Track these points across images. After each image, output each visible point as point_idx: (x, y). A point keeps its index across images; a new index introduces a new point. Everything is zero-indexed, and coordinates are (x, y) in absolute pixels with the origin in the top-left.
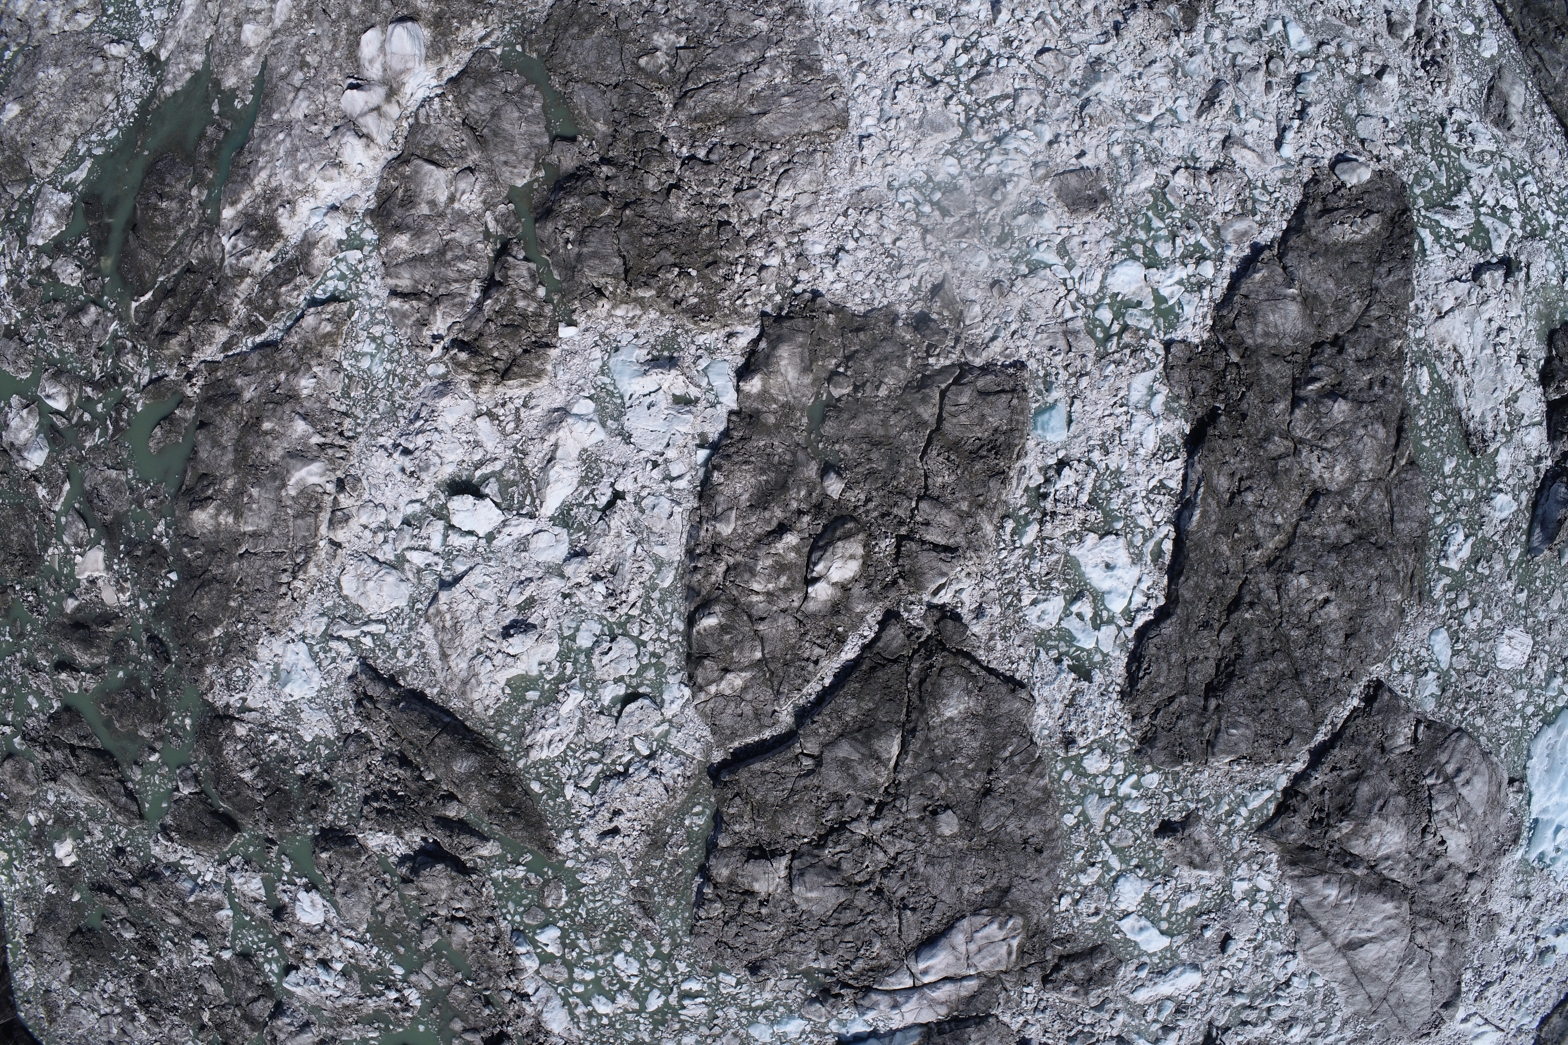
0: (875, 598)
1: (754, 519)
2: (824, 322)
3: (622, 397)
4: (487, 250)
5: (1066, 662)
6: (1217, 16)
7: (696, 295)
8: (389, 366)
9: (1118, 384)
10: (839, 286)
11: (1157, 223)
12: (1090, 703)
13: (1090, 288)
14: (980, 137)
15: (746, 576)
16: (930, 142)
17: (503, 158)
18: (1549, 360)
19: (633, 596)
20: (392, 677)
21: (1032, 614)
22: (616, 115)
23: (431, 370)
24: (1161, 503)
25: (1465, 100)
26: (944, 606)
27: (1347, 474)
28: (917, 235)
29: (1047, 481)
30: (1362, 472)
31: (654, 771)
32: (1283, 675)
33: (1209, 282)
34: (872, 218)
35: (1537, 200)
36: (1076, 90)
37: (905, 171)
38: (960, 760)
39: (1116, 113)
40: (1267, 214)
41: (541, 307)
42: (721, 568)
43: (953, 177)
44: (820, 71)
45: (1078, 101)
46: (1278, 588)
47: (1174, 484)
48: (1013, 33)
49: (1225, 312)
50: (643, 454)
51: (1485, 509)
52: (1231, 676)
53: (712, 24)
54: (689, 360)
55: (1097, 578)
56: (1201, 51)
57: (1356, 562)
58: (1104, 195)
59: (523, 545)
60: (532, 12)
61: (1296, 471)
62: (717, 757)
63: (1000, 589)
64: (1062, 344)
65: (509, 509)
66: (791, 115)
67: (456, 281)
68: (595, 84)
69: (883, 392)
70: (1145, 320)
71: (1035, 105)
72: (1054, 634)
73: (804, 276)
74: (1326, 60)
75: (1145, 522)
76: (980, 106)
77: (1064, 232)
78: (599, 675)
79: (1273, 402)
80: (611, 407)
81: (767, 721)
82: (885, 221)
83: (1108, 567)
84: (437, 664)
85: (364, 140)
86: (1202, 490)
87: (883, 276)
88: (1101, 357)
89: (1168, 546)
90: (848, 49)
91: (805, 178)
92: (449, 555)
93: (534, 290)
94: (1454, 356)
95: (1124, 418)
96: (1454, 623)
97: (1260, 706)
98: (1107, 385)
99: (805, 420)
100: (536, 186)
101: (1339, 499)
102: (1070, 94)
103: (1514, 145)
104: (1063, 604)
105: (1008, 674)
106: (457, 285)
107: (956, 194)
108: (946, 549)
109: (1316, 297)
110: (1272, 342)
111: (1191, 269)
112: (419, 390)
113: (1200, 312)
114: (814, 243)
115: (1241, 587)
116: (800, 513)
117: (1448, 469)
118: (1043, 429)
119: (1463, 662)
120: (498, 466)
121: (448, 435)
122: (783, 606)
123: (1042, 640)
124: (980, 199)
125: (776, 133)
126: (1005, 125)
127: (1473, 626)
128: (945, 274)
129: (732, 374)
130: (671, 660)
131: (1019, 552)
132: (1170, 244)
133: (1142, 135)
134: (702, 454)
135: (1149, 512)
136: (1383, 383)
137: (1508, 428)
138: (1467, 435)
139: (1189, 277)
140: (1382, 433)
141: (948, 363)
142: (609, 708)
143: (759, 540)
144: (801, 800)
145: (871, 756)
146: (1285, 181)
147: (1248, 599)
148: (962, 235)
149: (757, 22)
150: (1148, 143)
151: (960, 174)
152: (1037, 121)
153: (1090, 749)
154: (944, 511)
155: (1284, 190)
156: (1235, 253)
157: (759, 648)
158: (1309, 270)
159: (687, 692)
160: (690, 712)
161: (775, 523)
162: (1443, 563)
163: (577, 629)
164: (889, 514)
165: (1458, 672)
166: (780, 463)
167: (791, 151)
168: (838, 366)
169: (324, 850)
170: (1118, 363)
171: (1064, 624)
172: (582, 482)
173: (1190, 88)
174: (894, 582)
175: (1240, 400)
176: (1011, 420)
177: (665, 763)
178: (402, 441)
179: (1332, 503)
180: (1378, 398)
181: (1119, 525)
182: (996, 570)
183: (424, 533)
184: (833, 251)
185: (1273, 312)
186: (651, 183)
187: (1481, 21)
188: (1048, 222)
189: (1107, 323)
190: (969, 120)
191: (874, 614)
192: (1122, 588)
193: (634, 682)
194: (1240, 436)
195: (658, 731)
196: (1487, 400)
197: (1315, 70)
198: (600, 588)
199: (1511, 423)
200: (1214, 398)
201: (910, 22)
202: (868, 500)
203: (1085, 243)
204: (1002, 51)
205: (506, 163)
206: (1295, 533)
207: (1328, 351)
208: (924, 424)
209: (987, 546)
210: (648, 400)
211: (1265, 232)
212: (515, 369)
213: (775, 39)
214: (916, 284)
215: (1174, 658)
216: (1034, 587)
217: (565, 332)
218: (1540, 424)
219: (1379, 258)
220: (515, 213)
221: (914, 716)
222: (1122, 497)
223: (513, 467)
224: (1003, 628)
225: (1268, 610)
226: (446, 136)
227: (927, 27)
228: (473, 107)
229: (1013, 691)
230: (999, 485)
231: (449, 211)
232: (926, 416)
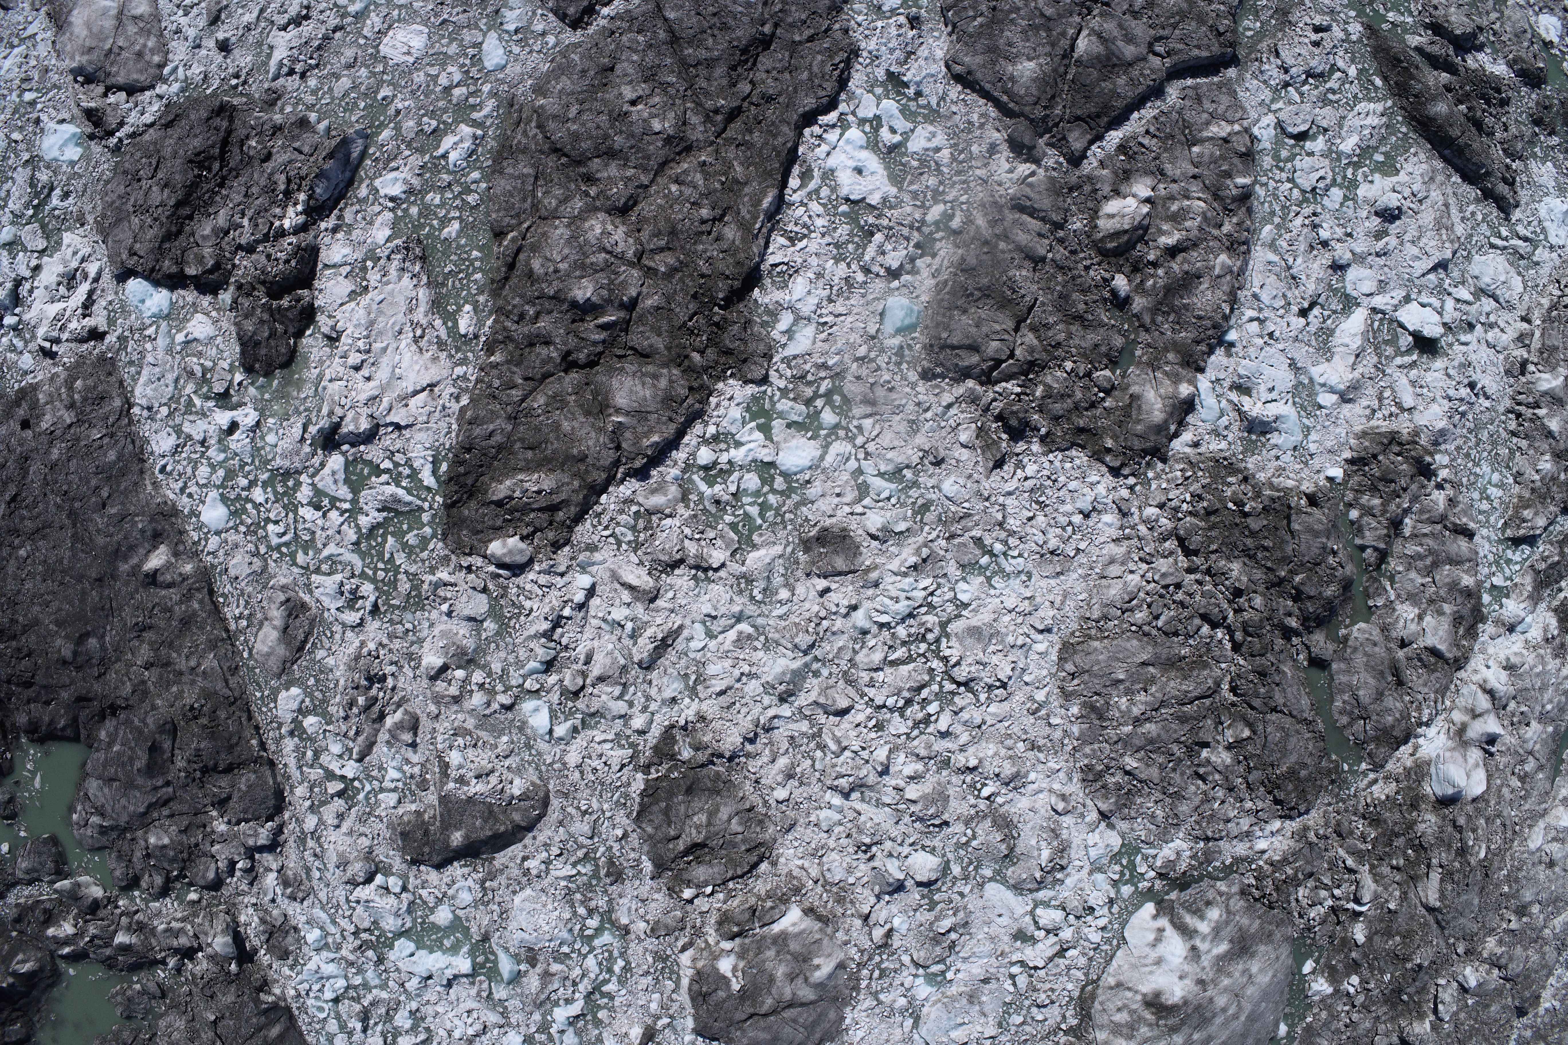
0: (1090, 178)
1: (1198, 264)
2: (1116, 441)
3: (1294, 403)
4: (1394, 564)
5: (911, 92)
6: (633, 745)
7: (1230, 485)
8: (1478, 470)
9: (826, 346)
10: (1094, 478)
11: (754, 511)
12: (892, 51)
13: (839, 447)
14: (931, 620)
15: (1209, 214)
16: (983, 618)
17: (1377, 649)
18: (300, 334)
19: (1299, 221)
20: (1486, 199)
21: (940, 139)
22: (1277, 679)
23: (1445, 460)
24: (796, 224)
25: (337, 637)
26: (1026, 161)
27: (587, 225)
28: (1011, 521)
29: (912, 260)
30: (568, 226)
31: (1286, 71)
32: (690, 43)
33: (705, 441)
34: (1053, 543)
35: (272, 516)
36: (815, 666)
37: (1013, 590)
38: (1024, 23)
39: (777, 636)
40: (621, 512)
41: (1356, 499)
42: (1227, 228)
43: (964, 579)
44: (1084, 705)
45: (817, 652)
46: (684, 124)
47: (779, 240)
48: (873, 735)
49: (697, 406)
50: (1281, 346)
51: (416, 182)
52: (745, 51)
53: (1174, 770)
54: (1235, 427)
55: (872, 162)
56: (664, 702)
57: (591, 137)
58: (806, 545)
59: (1383, 286)
60: (1330, 804)
61: (645, 235)
62: (1232, 72)
63: (970, 167)
64: (880, 392)
65: (1392, 321)
66: (1118, 660)
67: (1425, 535)
68: (1291, 715)
69: (1069, 365)
70: (786, 408)
71: (865, 651)
72: (920, 119)
73: (1125, 493)
74: (507, 689)
75: (815, 207)
76: (923, 655)
77: (859, 509)
78: (1327, 162)
79: (658, 308)
80: (1304, 395)
81: (1190, 92)
82: (1040, 538)
83: (859, 171)
84: (1452, 201)
85: (1488, 687)
86: (757, 226)
87: (1049, 483)
88: (838, 375)
89: (794, 182)
90: (1048, 730)
91: (1115, 591)
92: (1441, 291)
93: (1361, 516)
94: (423, 343)
95: (824, 311)
96: (474, 73)
97: (716, 20)
98: (839, 345)
99: (1138, 353)
100: (1348, 621)
101: (598, 203)
102: (823, 661)
103: (283, 581)
104: (909, 144)
105: (968, 91)
106: (1425, 531)
107: (965, 560)
108: (1022, 209)
109: (587, 413)
110: (650, 368)
111: (724, 458)
112: (1456, 443)
113: (722, 411)
114: (1110, 525)
115: (724, 130)
116: (1155, 265)
117: (456, 226)
118: (912, 311)
119: (468, 36)
120: (1399, 361)
121: (1439, 394)
122: (1174, 187)
123: (933, 115)
124: (942, 553)
125: (1135, 642)
126: (901, 632)
127: (450, 69)
128: (988, 478)
129: (1199, 407)
130: (1267, 161)
131: (947, 198)
132: (742, 487)
133: (751, 609)
134: (1232, 336)
135: (810, 217)
136: (522, 316)
137: (369, 264)
138: (423, 258)
139: (727, 450)
140: (536, 264)
141: (1004, 384)
142: (1319, 132)
143: (1195, 245)
144: (1168, 18)
145: (1106, 40)
146: (592, 548)
147: (719, 118)
148: (967, 516)
149: (1135, 765)
150: (745, 600)
151: (957, 581)
152: (865, 632)
153: (893, 12)
154: (1024, 243)
155: (596, 538)
156: (670, 471)
157: (1194, 155)
158: (591, 443)
159: (1256, 131)
160: (1253, 115)
161: (1179, 258)
162: (479, 132)
163: (1342, 204)
164: (1071, 252)
165: (477, 27)
166: (1169, 314)
167: (1123, 621)
168: (1103, 399)
169: (1541, 69)
170: (824, 366)
171: (910, 126)
172: (1331, 332)
173: (683, 662)
174: (1071, 190)
175: (695, 314)
176: (951, 318)
177: (1276, 76)
178: (1474, 398)
179: (608, 198)
180: (531, 302)
181: (844, 208)
182: (972, 185)
183: (1457, 315)
184: (1094, 515)
185: (645, 399)
186: (1258, 601)
187: (291, 733)
188: (875, 521)
189: (827, 409)
190: (938, 641)
191: (1090, 165)
192: (848, 148)
193: (1297, 150)
194: (703, 276)
195: (1280, 105)
196: (391, 293)
197: (525, 677)
198: (1324, 234)
199: (364, 269)
200: (724, 319)
201: (981, 755)
202: (1087, 268)
203: (838, 495)
204: (888, 716)
205: (1375, 644)
206: (655, 175)
207: (582, 356)
208: (1033, 329)
209: (983, 205)
210: (1274, 395)
211: (629, 492)
212: (1385, 441)
213: (1120, 746)
214: (1019, 471)
215: (805, 75)
216: (936, 163)
217: (1337, 472)
218: (326, 266)
219: (498, 452)
220: (1368, 596)
221: (1062, 69)
222: (837, 235)
223: (1387, 357)
224: (970, 132)
225: (698, 104)
226: (1421, 681)
227: (962, 749)
228: (1398, 705)
229: (969, 73)
230: (968, 259)
231: (1424, 606)
232: (1031, 335)
